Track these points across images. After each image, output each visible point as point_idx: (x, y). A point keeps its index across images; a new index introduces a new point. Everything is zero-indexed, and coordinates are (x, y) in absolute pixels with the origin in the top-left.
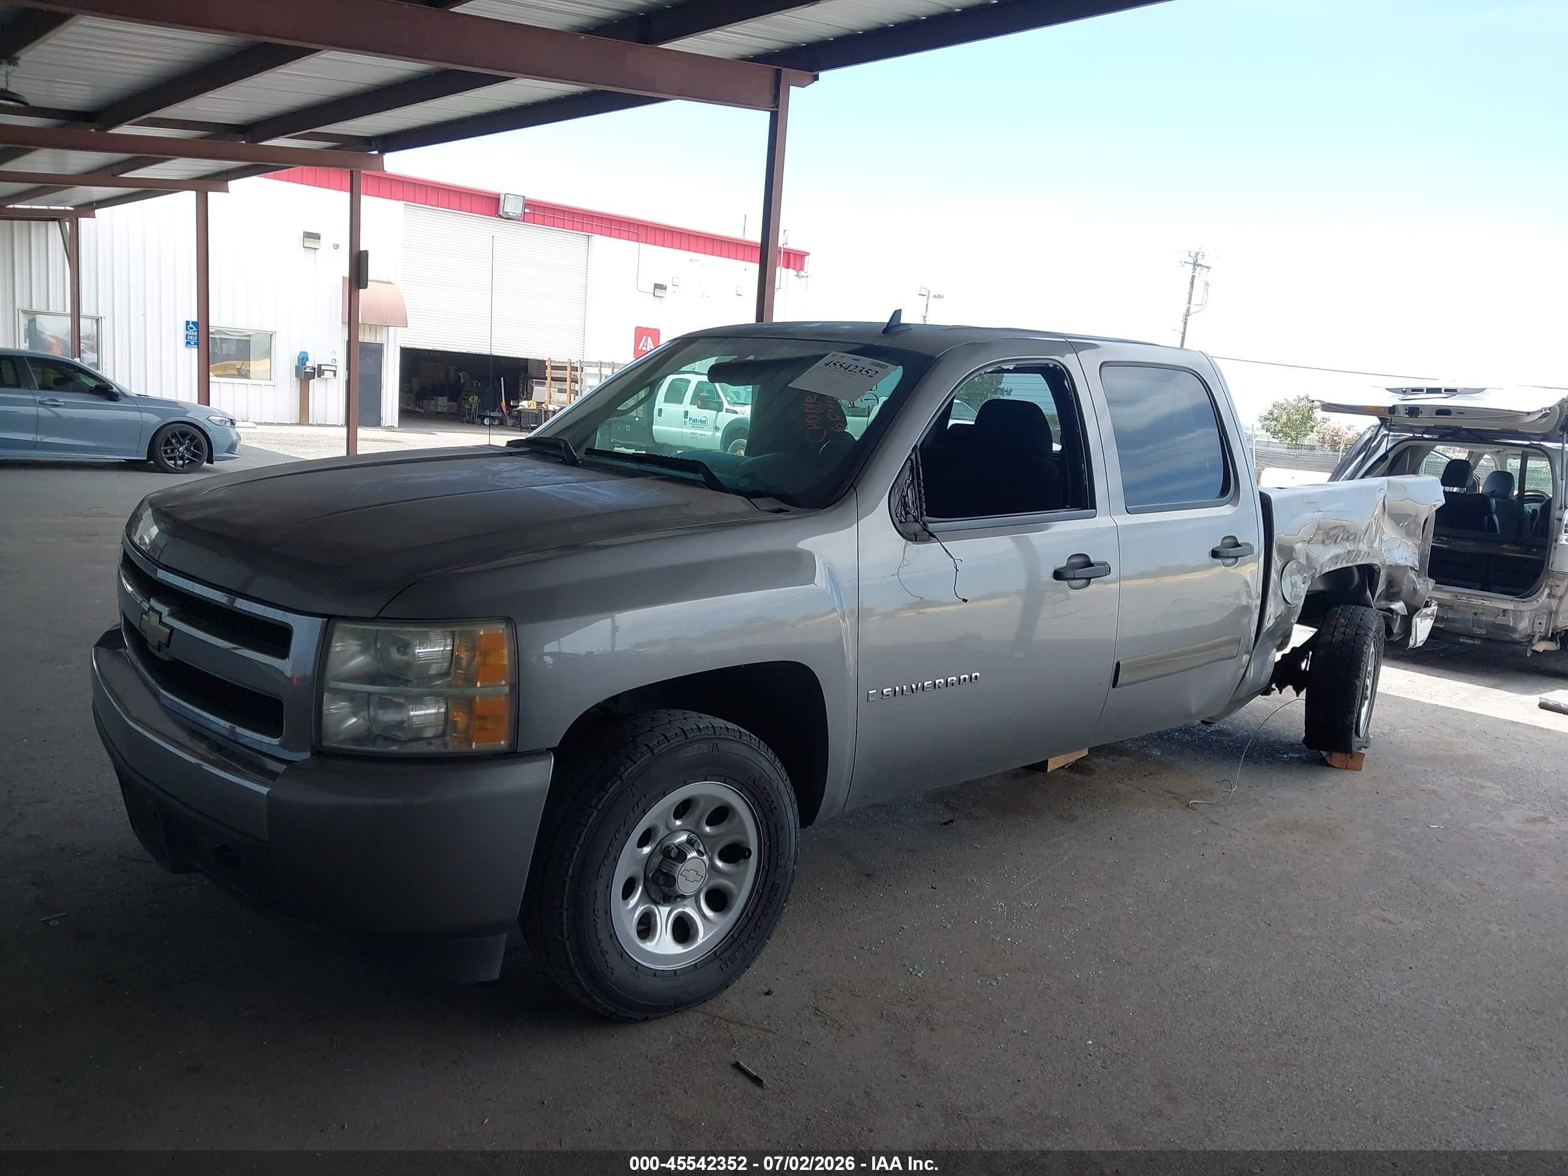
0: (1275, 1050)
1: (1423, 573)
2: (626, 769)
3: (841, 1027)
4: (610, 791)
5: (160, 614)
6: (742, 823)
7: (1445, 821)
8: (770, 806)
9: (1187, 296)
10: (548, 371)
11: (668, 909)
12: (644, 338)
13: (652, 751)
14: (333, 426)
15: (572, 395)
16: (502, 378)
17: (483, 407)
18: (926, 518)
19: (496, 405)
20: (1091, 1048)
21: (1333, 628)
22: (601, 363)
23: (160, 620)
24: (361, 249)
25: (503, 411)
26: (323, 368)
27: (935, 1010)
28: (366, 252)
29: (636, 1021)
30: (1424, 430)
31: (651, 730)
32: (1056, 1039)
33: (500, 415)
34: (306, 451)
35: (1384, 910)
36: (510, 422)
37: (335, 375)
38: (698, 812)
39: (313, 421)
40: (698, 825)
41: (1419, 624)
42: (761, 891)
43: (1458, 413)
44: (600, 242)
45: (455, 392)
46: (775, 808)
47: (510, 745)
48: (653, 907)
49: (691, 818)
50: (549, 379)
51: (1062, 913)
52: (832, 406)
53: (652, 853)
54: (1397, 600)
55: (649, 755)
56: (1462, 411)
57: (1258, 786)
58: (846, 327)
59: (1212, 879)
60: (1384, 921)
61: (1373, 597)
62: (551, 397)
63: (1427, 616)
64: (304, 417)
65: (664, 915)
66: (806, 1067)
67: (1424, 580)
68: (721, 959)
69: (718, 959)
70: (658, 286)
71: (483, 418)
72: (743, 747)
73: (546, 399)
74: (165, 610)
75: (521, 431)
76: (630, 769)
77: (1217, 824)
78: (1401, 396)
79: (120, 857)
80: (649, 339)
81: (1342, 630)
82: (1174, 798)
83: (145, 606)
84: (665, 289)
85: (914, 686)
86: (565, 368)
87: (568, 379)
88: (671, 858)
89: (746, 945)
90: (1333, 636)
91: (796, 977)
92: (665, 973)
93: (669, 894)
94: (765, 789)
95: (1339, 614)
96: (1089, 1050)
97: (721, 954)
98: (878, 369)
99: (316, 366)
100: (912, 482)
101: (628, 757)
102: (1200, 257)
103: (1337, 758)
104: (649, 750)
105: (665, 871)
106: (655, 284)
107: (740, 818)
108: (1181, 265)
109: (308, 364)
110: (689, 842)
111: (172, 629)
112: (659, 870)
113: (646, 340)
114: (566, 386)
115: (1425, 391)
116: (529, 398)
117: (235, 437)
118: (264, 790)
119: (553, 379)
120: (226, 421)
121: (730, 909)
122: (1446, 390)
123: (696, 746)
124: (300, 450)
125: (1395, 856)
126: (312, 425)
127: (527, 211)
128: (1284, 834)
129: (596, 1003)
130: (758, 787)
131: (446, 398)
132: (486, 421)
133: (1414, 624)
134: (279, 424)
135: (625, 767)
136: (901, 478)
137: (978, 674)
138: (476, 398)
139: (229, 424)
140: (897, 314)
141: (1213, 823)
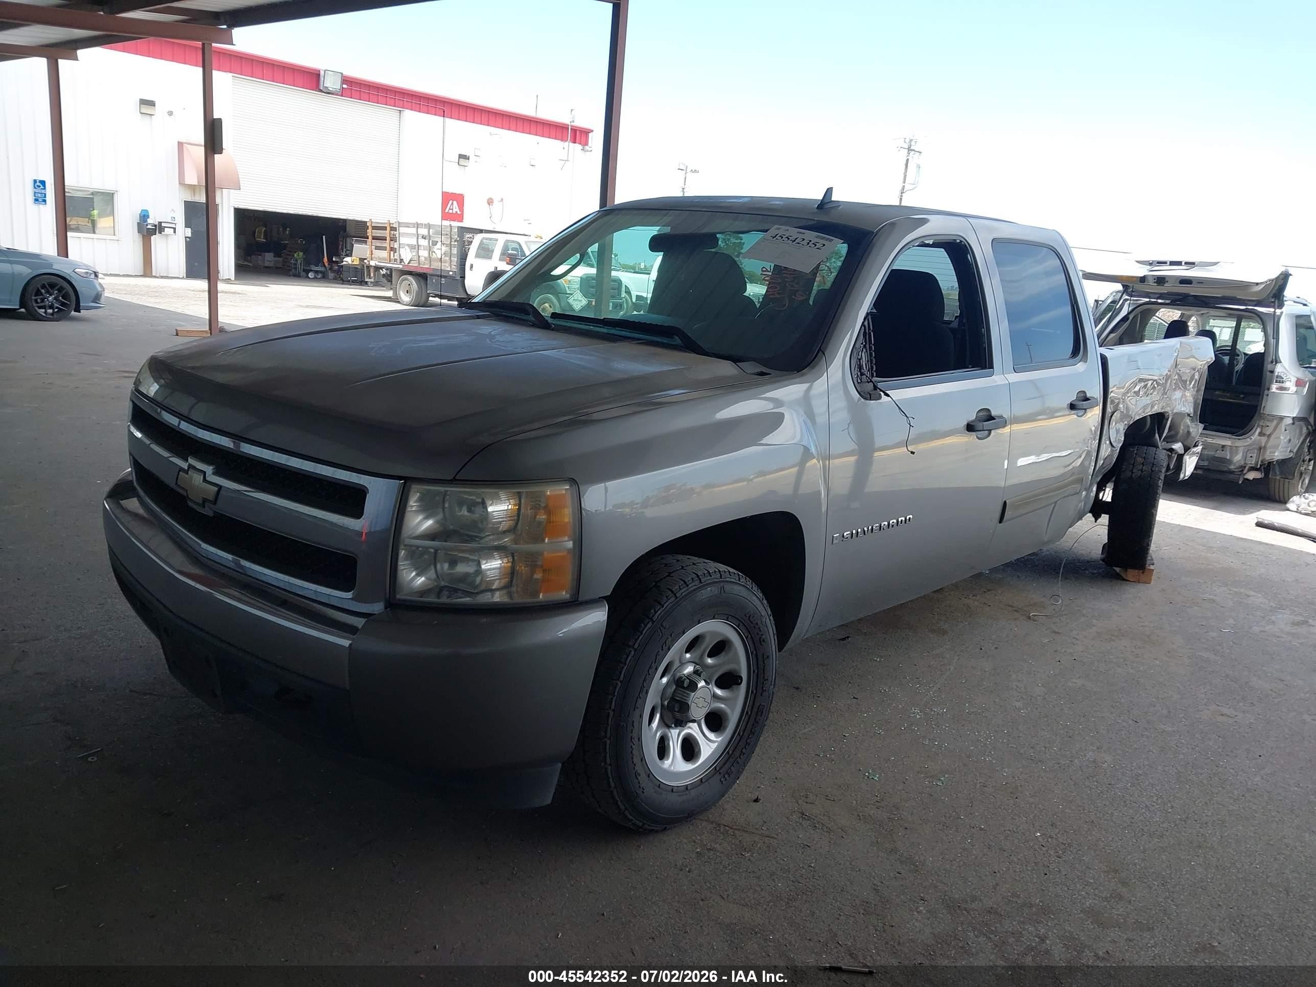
0: (1187, 834)
1: (1195, 419)
2: (656, 612)
3: (829, 831)
4: (644, 632)
5: (204, 473)
6: (736, 653)
7: (1232, 626)
8: (760, 638)
9: (903, 176)
10: (369, 231)
11: (678, 731)
12: (451, 202)
13: (675, 595)
14: (175, 278)
15: (392, 252)
16: (324, 237)
17: (307, 262)
18: (875, 379)
19: (319, 261)
20: (1040, 840)
21: (1131, 466)
22: (418, 224)
23: (205, 480)
24: (215, 117)
25: (325, 266)
26: (163, 225)
27: (901, 811)
28: (220, 120)
29: (657, 832)
30: (1159, 296)
31: (669, 576)
32: (1009, 832)
33: (323, 269)
34: (157, 301)
35: (1218, 705)
36: (331, 275)
37: (175, 232)
38: (703, 647)
39: (156, 273)
40: (701, 657)
41: (1188, 460)
42: (750, 712)
43: (1199, 283)
44: (410, 115)
45: (277, 248)
46: (764, 641)
47: (572, 596)
48: (667, 730)
49: (697, 652)
50: (370, 238)
51: (968, 717)
52: (788, 276)
53: (668, 682)
54: (1176, 442)
55: (673, 599)
56: (1201, 281)
57: (1076, 599)
58: (778, 203)
59: (1075, 683)
60: (1222, 715)
61: (1160, 440)
62: (372, 254)
63: (1194, 454)
64: (147, 270)
65: (676, 737)
66: (814, 868)
67: (1196, 425)
68: (720, 773)
69: (718, 773)
70: (461, 157)
71: (307, 272)
72: (742, 588)
73: (368, 255)
74: (209, 469)
75: (343, 284)
76: (659, 612)
77: (1059, 633)
78: (1149, 267)
79: (131, 691)
80: (455, 203)
81: (1140, 467)
82: (1016, 611)
83: (185, 465)
84: (468, 159)
85: (866, 529)
86: (385, 228)
87: (388, 238)
88: (684, 688)
89: (738, 760)
90: (1132, 473)
91: (773, 784)
92: (680, 788)
93: (680, 719)
94: (757, 624)
95: (1136, 454)
96: (1039, 841)
97: (720, 770)
98: (825, 242)
99: (157, 223)
100: (865, 346)
101: (656, 601)
102: (913, 143)
103: (1131, 574)
104: (672, 595)
105: (678, 699)
106: (460, 155)
107: (736, 649)
108: (898, 149)
109: (150, 221)
110: (696, 672)
111: (220, 487)
112: (673, 699)
113: (452, 204)
114: (386, 244)
115: (1168, 264)
116: (350, 255)
117: (99, 289)
118: (346, 643)
119: (374, 238)
120: (91, 274)
121: (725, 728)
122: (1186, 263)
123: (709, 589)
124: (152, 300)
125: (1207, 658)
126: (155, 277)
127: (345, 86)
128: (1114, 641)
129: (628, 819)
130: (752, 623)
131: (272, 254)
132: (311, 275)
133: (1184, 461)
134: (124, 276)
135: (655, 610)
136: (858, 342)
137: (911, 516)
138: (301, 254)
139: (93, 276)
140: (829, 191)
141: (1055, 632)
